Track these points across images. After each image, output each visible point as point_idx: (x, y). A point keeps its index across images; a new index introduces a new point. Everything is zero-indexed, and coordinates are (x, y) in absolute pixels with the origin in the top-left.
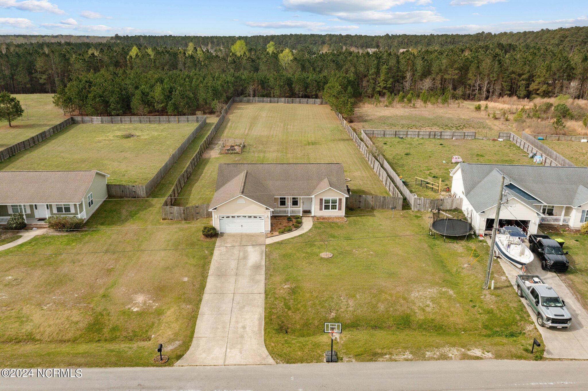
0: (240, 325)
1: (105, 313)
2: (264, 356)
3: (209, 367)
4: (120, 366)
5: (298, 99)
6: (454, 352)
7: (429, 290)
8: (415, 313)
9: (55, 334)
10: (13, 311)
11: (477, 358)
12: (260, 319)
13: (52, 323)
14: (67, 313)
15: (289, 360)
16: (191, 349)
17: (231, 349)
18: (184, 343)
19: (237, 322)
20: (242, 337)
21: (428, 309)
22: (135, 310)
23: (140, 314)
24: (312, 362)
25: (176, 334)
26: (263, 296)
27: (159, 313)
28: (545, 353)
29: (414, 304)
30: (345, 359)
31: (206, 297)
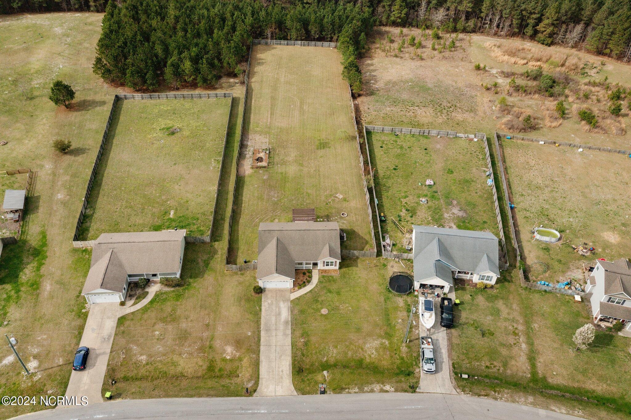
0: (280, 370)
1: (213, 360)
2: (292, 390)
3: (269, 397)
4: (230, 396)
5: (313, 43)
6: (377, 387)
7: (376, 342)
8: (366, 358)
9: (193, 373)
10: (169, 359)
11: (387, 391)
12: (289, 365)
13: (190, 366)
14: (195, 360)
15: (304, 393)
16: (260, 386)
17: (277, 386)
18: (256, 382)
19: (279, 367)
20: (282, 378)
21: (373, 356)
22: (228, 358)
23: (231, 360)
24: (313, 394)
25: (251, 376)
26: (290, 347)
27: (240, 359)
28: (418, 389)
29: (366, 352)
30: (328, 392)
31: (262, 348)
